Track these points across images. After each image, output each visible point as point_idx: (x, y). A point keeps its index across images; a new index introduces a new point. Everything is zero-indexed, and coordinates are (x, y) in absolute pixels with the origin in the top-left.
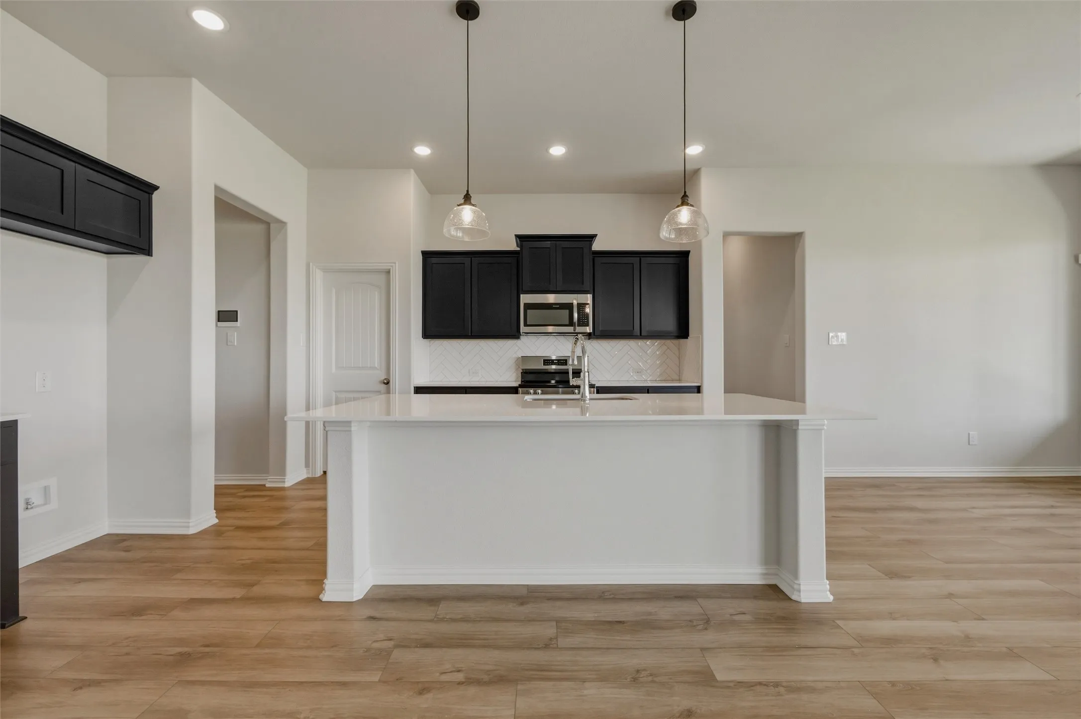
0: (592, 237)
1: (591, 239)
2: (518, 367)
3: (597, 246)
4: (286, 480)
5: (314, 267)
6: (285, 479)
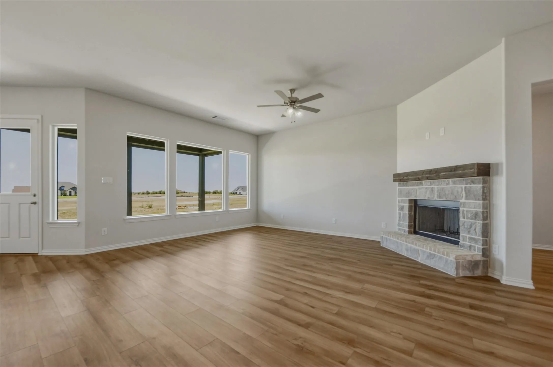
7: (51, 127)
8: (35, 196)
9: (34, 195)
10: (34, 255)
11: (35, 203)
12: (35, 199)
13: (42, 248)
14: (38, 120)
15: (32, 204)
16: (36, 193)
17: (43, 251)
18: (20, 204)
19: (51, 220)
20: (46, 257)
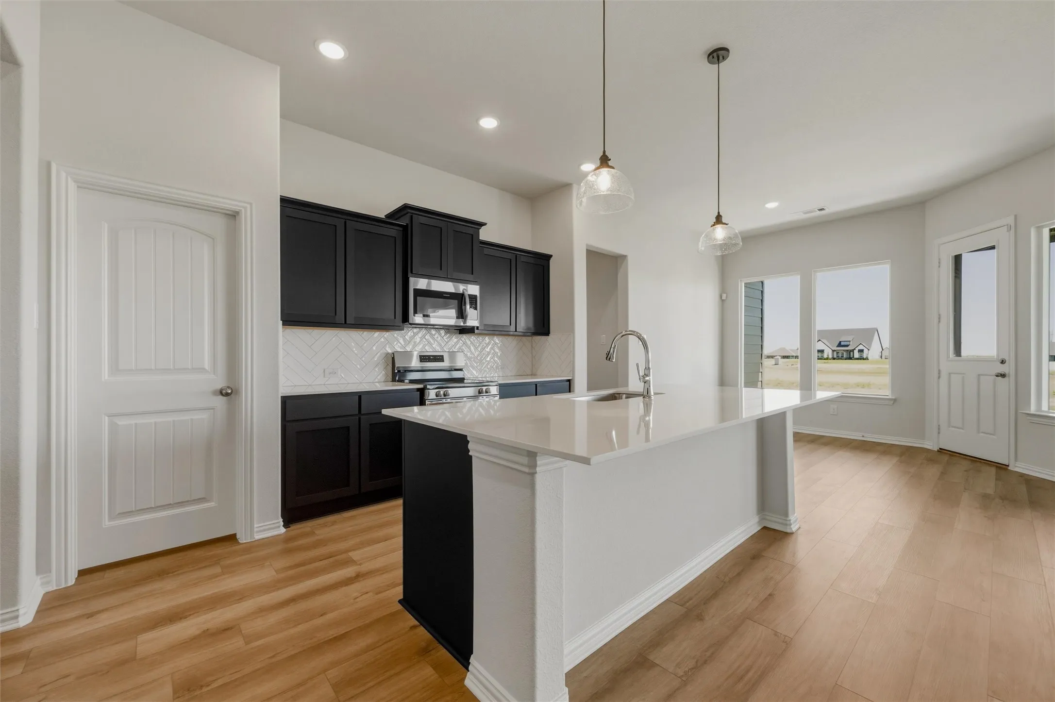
0: (482, 224)
1: (479, 227)
2: (386, 364)
3: (484, 235)
4: (21, 612)
5: (63, 175)
6: (18, 610)
7: (1033, 233)
8: (1003, 362)
9: (1001, 361)
10: (1001, 468)
11: (1003, 376)
12: (1002, 369)
13: (1016, 459)
14: (1009, 228)
15: (997, 376)
16: (1007, 359)
17: (1016, 465)
18: (979, 375)
19: (1033, 410)
20: (1022, 475)
